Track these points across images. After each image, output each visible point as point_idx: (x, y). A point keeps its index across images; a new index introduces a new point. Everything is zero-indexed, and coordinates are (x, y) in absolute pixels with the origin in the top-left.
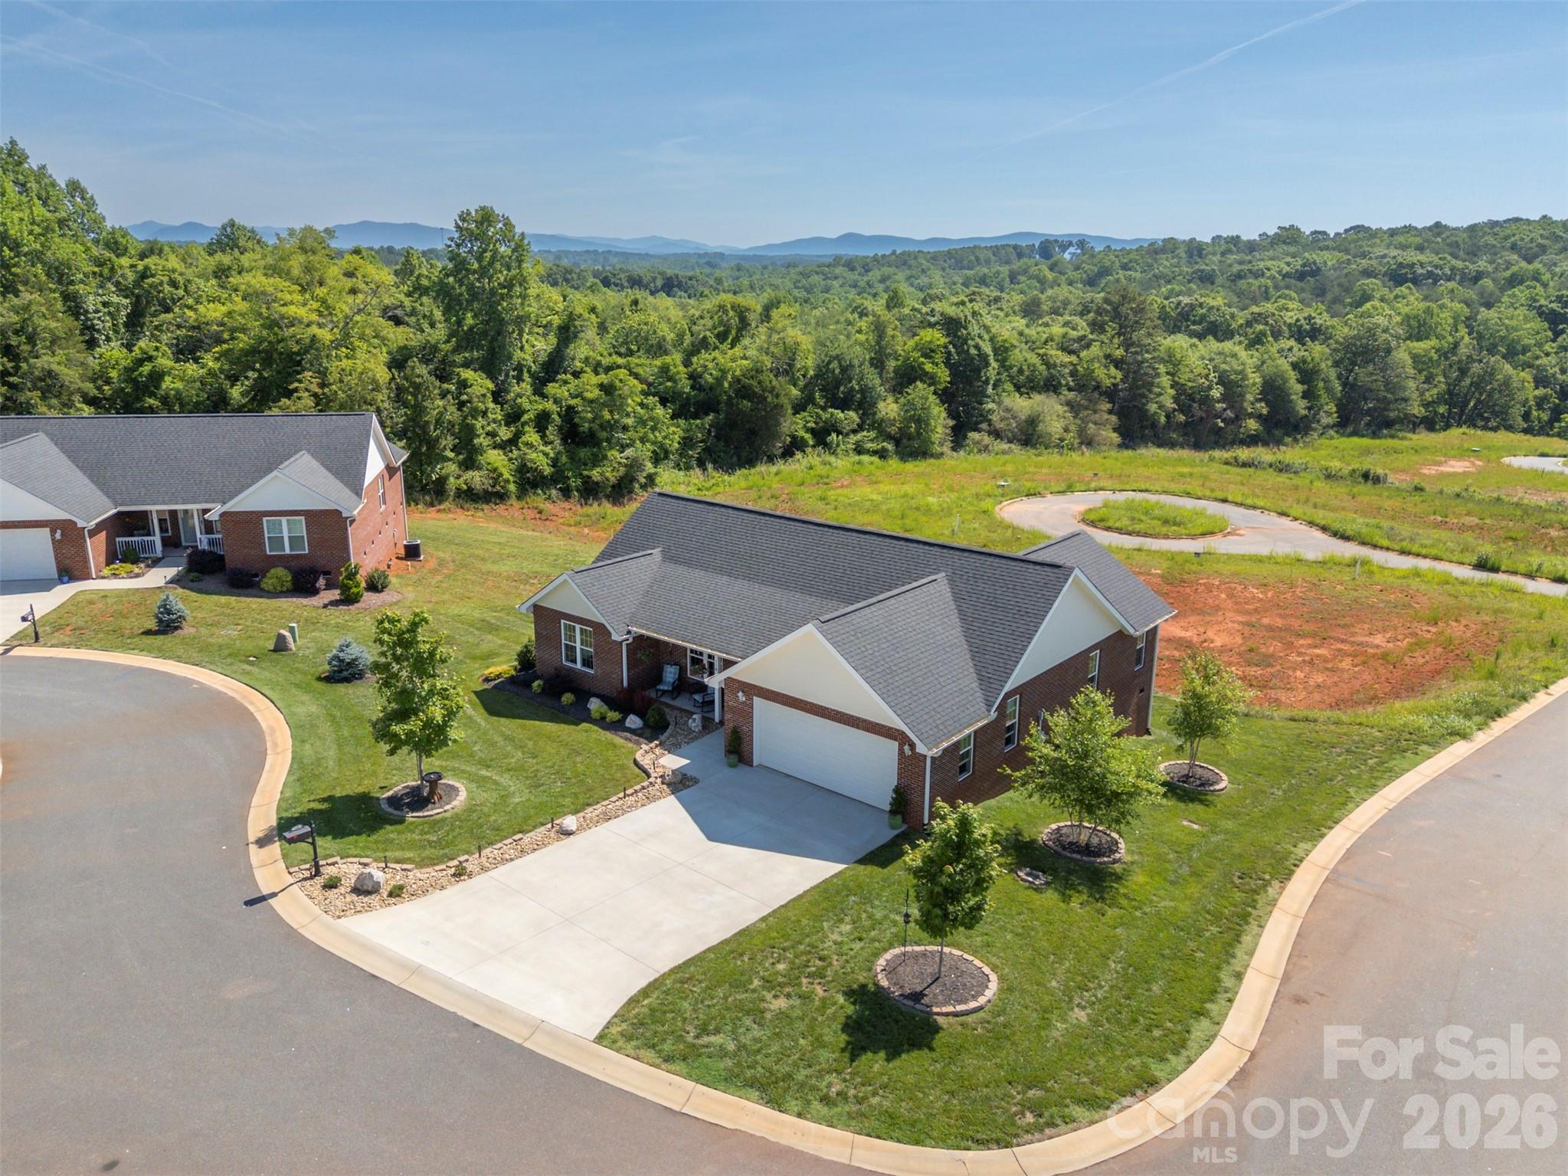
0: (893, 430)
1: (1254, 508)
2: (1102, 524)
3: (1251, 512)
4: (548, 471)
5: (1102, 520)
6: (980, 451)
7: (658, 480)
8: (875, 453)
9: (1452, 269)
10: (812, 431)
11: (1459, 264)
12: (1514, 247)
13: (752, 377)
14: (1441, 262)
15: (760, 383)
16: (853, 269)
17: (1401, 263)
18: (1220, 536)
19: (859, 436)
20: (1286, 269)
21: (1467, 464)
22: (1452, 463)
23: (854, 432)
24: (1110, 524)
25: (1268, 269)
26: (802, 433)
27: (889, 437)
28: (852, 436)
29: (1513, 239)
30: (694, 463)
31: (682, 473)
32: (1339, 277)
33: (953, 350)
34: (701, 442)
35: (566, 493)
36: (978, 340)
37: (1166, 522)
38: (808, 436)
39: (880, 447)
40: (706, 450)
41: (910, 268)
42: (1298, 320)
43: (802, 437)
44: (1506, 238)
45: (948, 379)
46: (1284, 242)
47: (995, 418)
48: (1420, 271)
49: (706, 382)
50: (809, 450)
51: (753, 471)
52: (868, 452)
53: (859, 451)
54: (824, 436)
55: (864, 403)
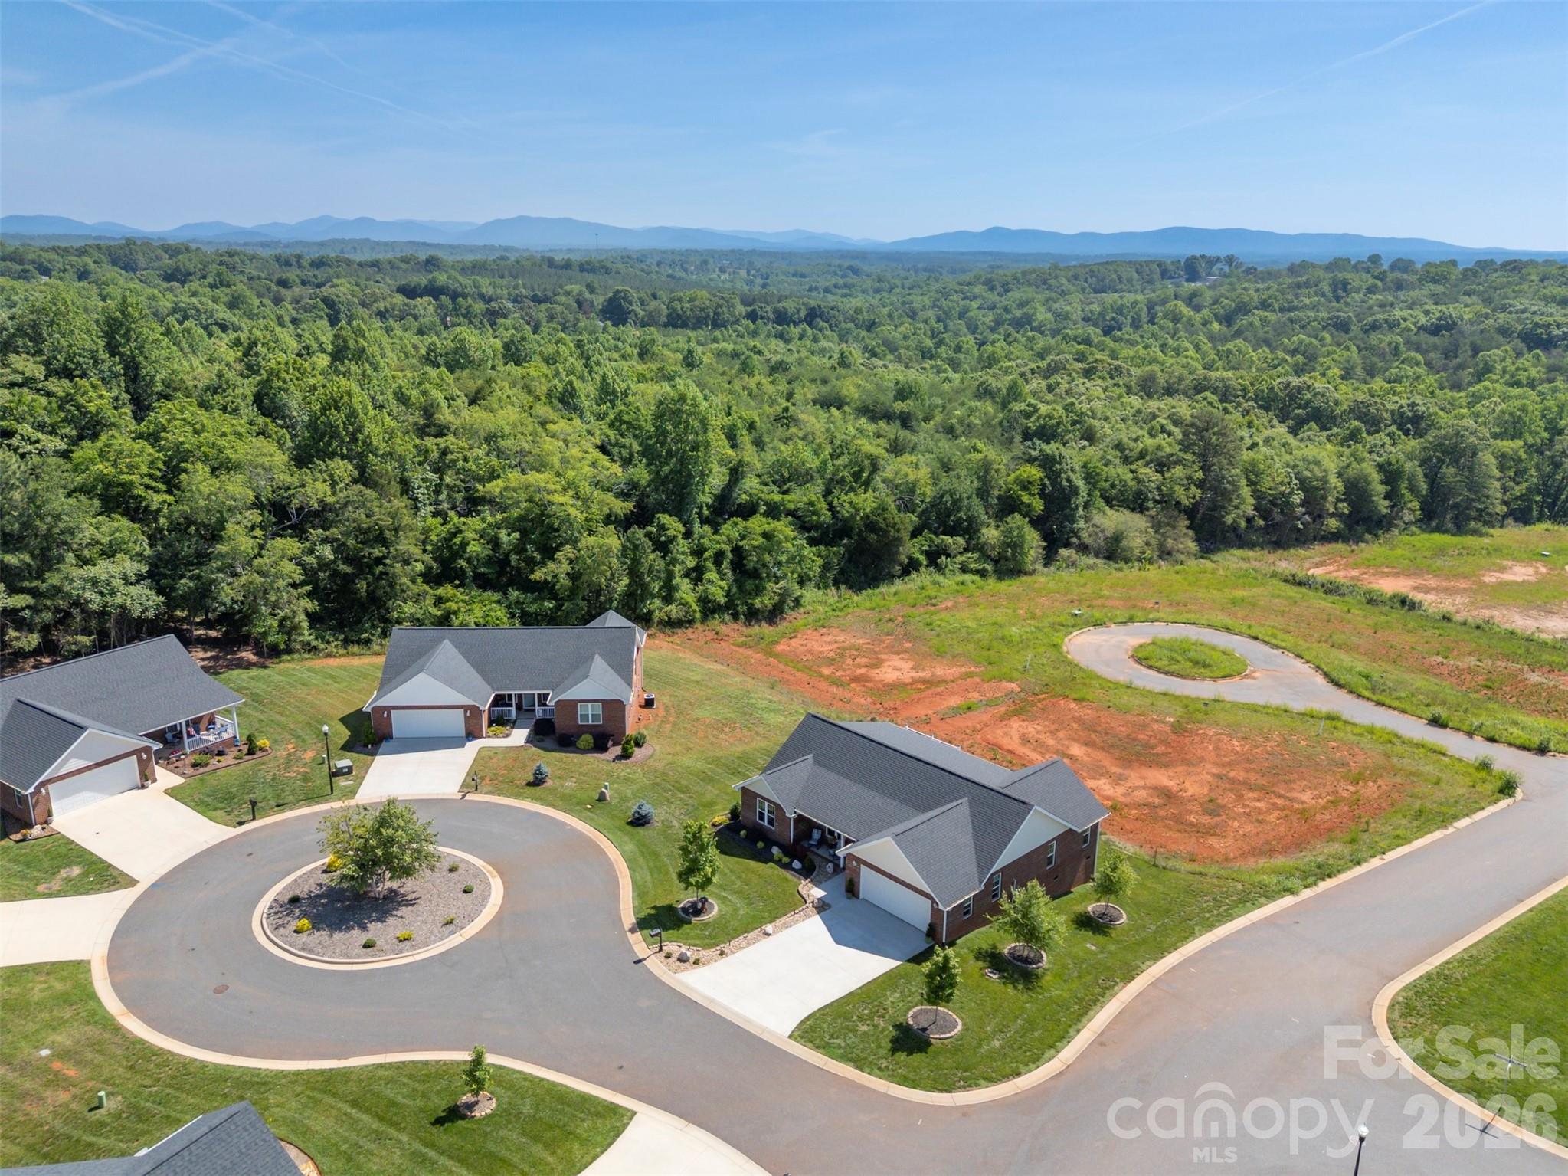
0: (994, 554)
6: (1069, 566)
7: (803, 601)
8: (976, 572)
10: (926, 554)
13: (878, 515)
15: (884, 519)
19: (964, 558)
20: (1422, 321)
23: (961, 554)
26: (917, 555)
27: (989, 560)
28: (957, 558)
30: (829, 583)
31: (821, 592)
34: (837, 566)
35: (735, 617)
36: (1069, 473)
38: (922, 558)
39: (981, 567)
40: (840, 573)
43: (918, 560)
45: (1042, 508)
49: (843, 516)
50: (923, 569)
51: (877, 591)
52: (971, 571)
53: (964, 570)
54: (935, 557)
55: (970, 529)
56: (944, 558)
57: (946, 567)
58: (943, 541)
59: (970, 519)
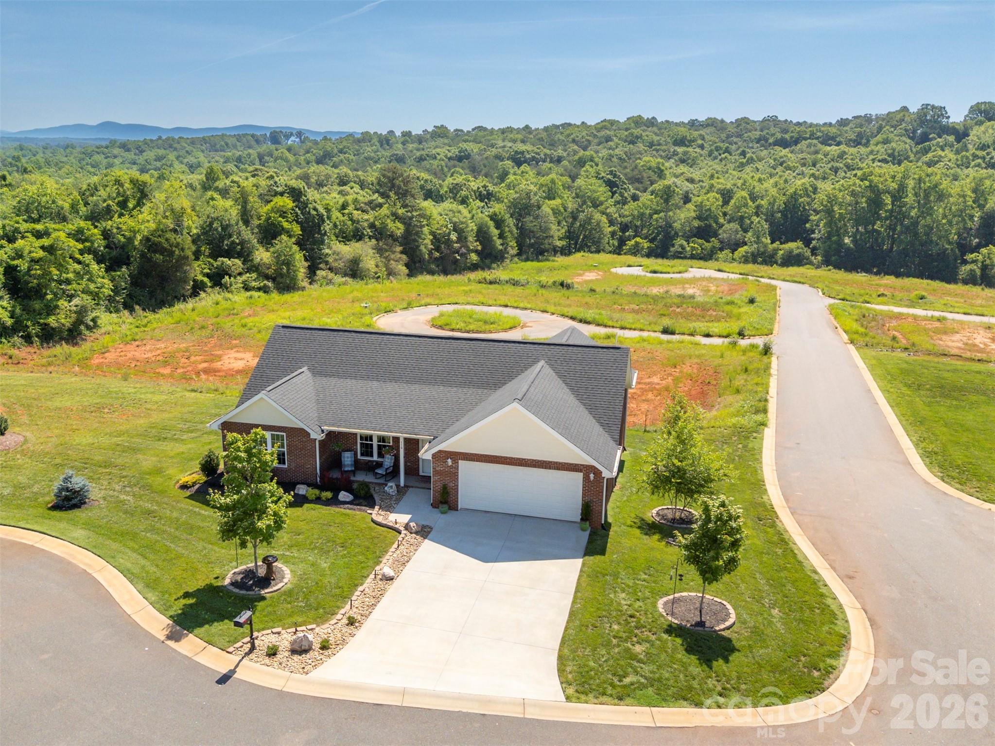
0: (270, 272)
1: (526, 309)
2: (447, 327)
3: (525, 312)
4: (9, 322)
5: (447, 324)
6: (327, 284)
7: (99, 322)
8: (259, 289)
9: (545, 155)
10: (207, 275)
11: (548, 152)
12: (574, 141)
13: (160, 236)
14: (539, 151)
15: (167, 240)
16: (128, 150)
17: (516, 151)
18: (519, 328)
19: (244, 277)
20: (449, 154)
21: (594, 274)
22: (587, 274)
23: (240, 274)
24: (453, 326)
25: (439, 154)
26: (200, 277)
27: (267, 277)
28: (238, 277)
29: (572, 136)
30: (121, 307)
31: (114, 315)
32: (482, 160)
33: (299, 212)
34: (124, 289)
35: (28, 339)
36: (314, 204)
37: (486, 322)
38: (206, 280)
39: (262, 284)
40: (130, 296)
41: (175, 149)
42: (478, 188)
43: (202, 281)
44: (569, 135)
45: (301, 233)
46: (439, 136)
47: (330, 259)
48: (528, 156)
49: (119, 241)
50: (209, 290)
51: (174, 309)
52: (253, 289)
53: (247, 288)
54: (217, 278)
55: (243, 253)
56: (227, 277)
57: (231, 285)
58: (223, 263)
59: (242, 243)
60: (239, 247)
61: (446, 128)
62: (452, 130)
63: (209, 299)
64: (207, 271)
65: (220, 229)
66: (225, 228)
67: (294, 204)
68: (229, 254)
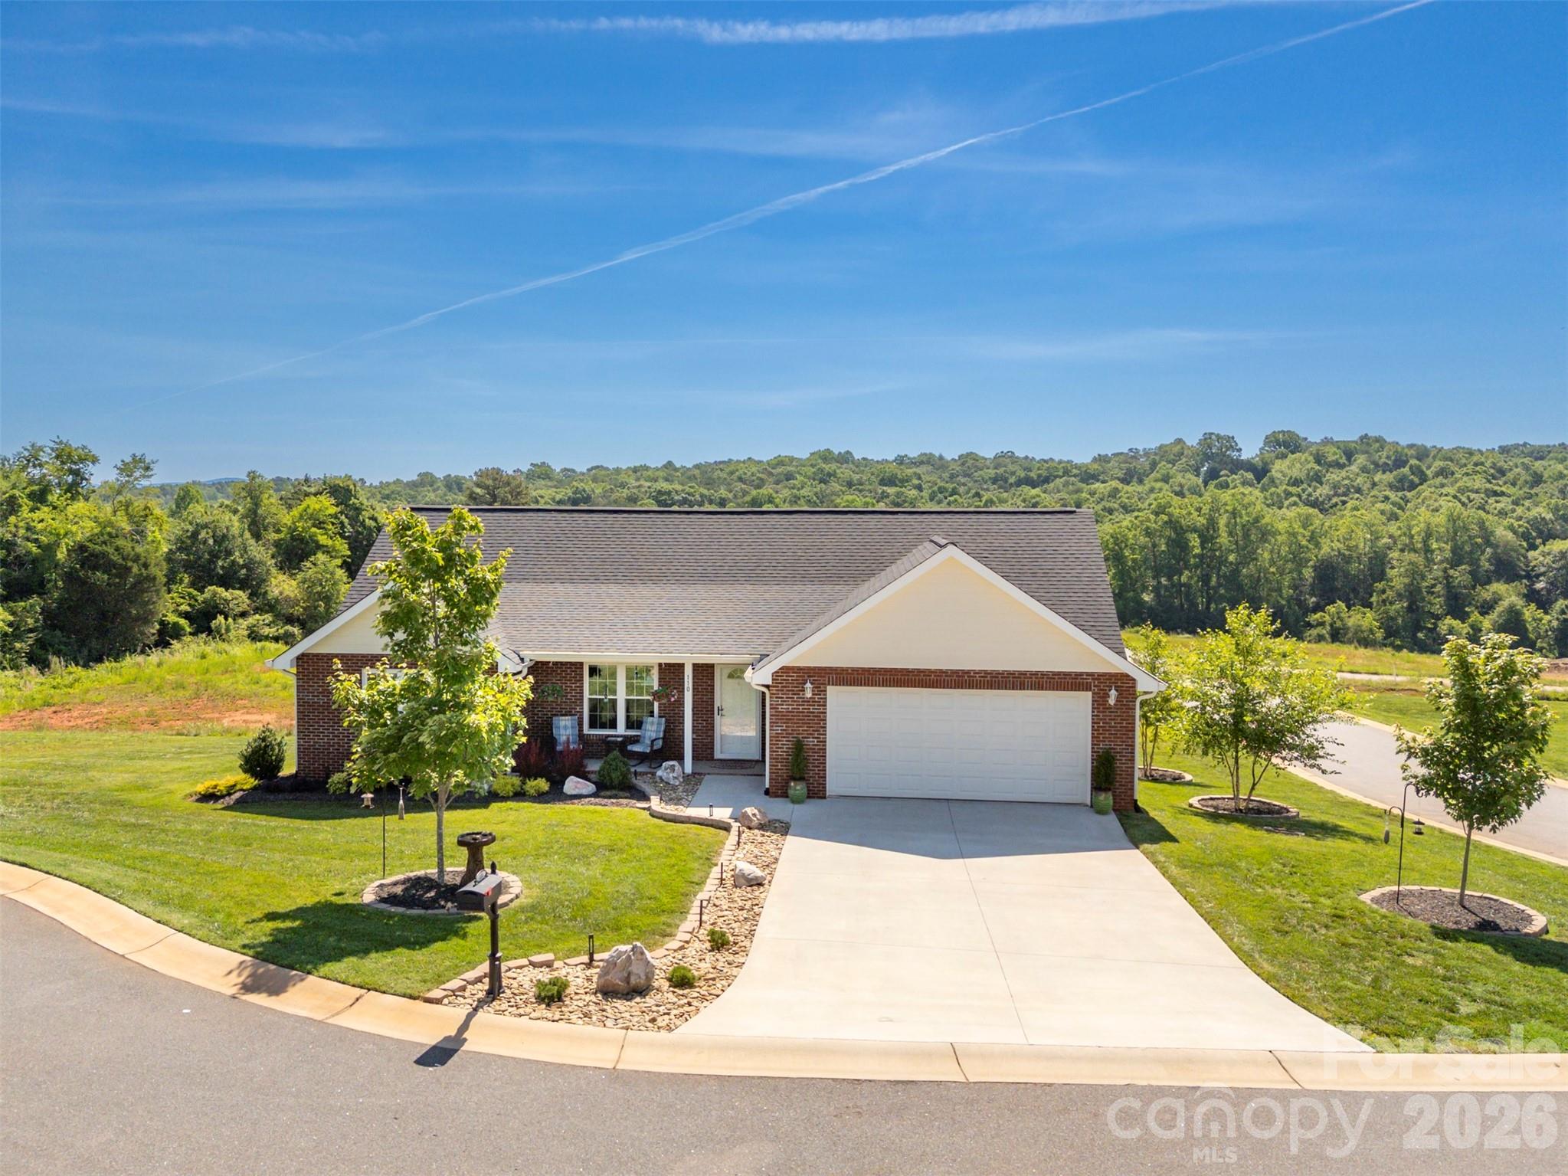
0: (297, 612)
8: (276, 638)
10: (186, 615)
11: (705, 492)
12: (740, 479)
13: (105, 543)
15: (118, 549)
17: (660, 491)
19: (251, 620)
23: (244, 615)
26: (172, 618)
27: (290, 620)
28: (240, 621)
29: (737, 474)
30: (25, 659)
31: (9, 673)
33: (346, 521)
36: (372, 511)
38: (183, 622)
39: (282, 631)
43: (176, 624)
44: (731, 472)
45: (348, 553)
46: (539, 477)
50: (188, 638)
52: (266, 638)
53: (255, 637)
54: (203, 621)
55: (249, 580)
56: (221, 618)
57: (228, 630)
58: (215, 594)
59: (250, 565)
60: (244, 571)
61: (549, 467)
62: (558, 470)
63: (187, 652)
64: (185, 608)
65: (211, 542)
66: (221, 539)
67: (339, 509)
68: (226, 582)
